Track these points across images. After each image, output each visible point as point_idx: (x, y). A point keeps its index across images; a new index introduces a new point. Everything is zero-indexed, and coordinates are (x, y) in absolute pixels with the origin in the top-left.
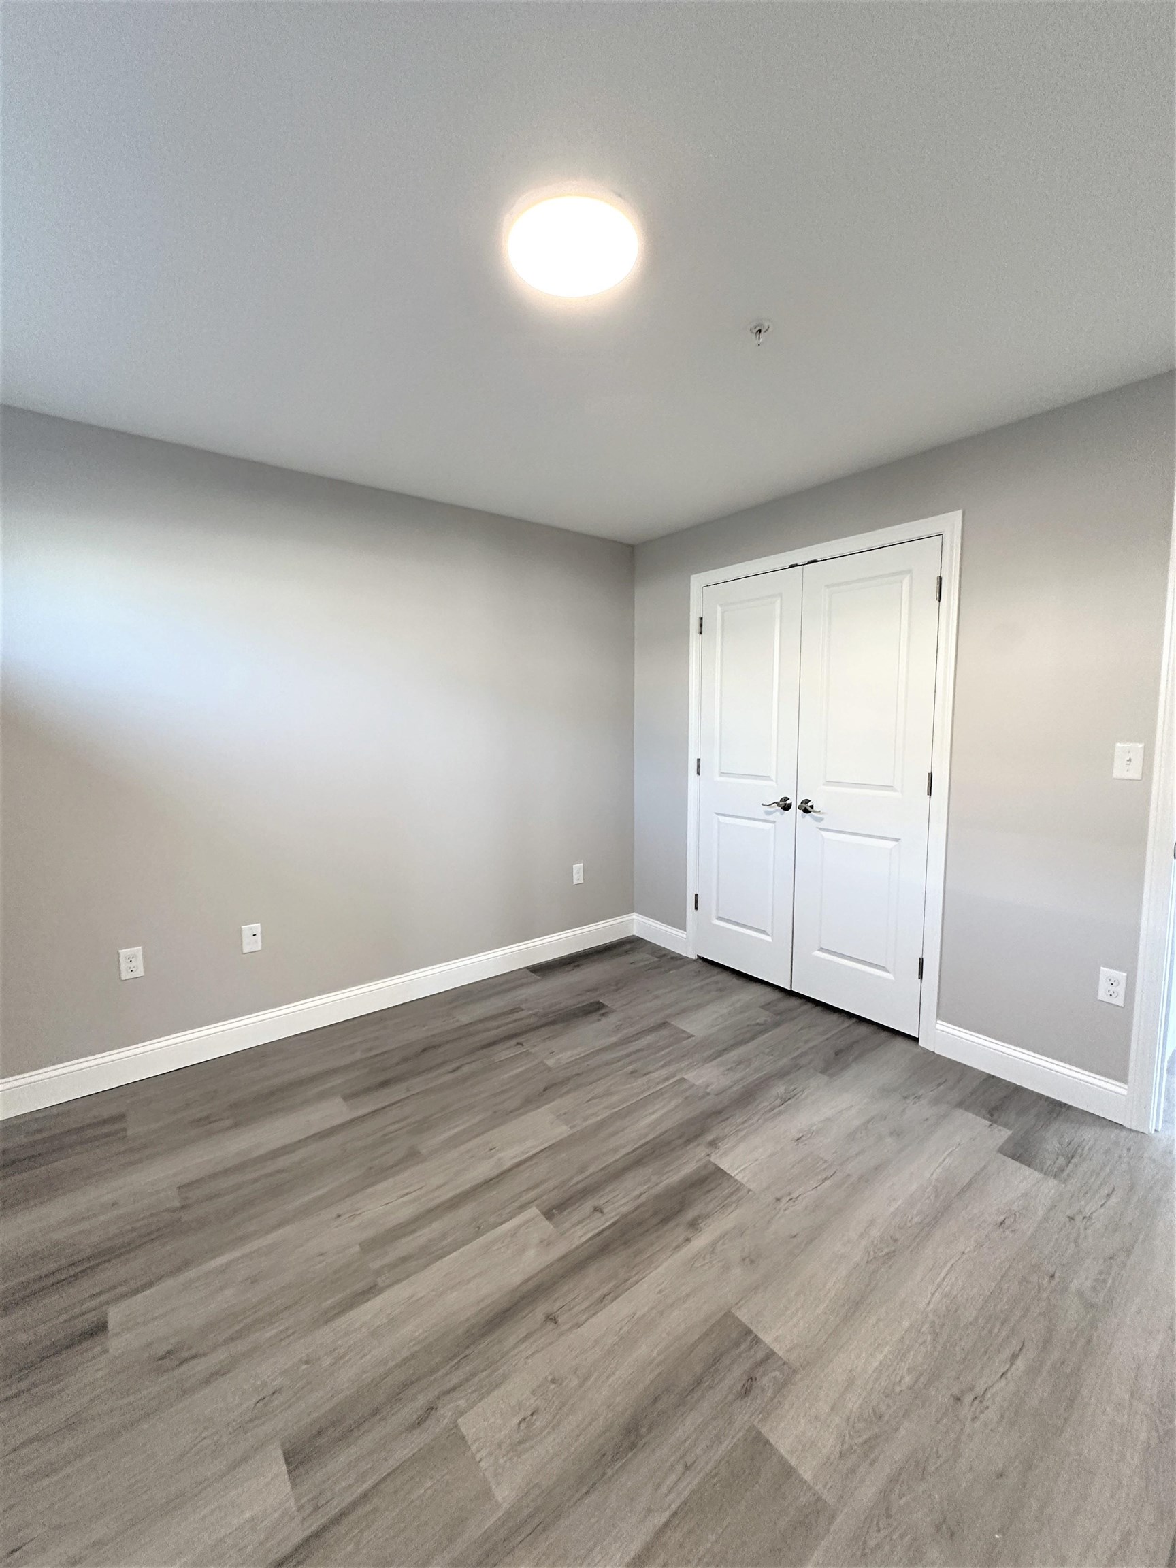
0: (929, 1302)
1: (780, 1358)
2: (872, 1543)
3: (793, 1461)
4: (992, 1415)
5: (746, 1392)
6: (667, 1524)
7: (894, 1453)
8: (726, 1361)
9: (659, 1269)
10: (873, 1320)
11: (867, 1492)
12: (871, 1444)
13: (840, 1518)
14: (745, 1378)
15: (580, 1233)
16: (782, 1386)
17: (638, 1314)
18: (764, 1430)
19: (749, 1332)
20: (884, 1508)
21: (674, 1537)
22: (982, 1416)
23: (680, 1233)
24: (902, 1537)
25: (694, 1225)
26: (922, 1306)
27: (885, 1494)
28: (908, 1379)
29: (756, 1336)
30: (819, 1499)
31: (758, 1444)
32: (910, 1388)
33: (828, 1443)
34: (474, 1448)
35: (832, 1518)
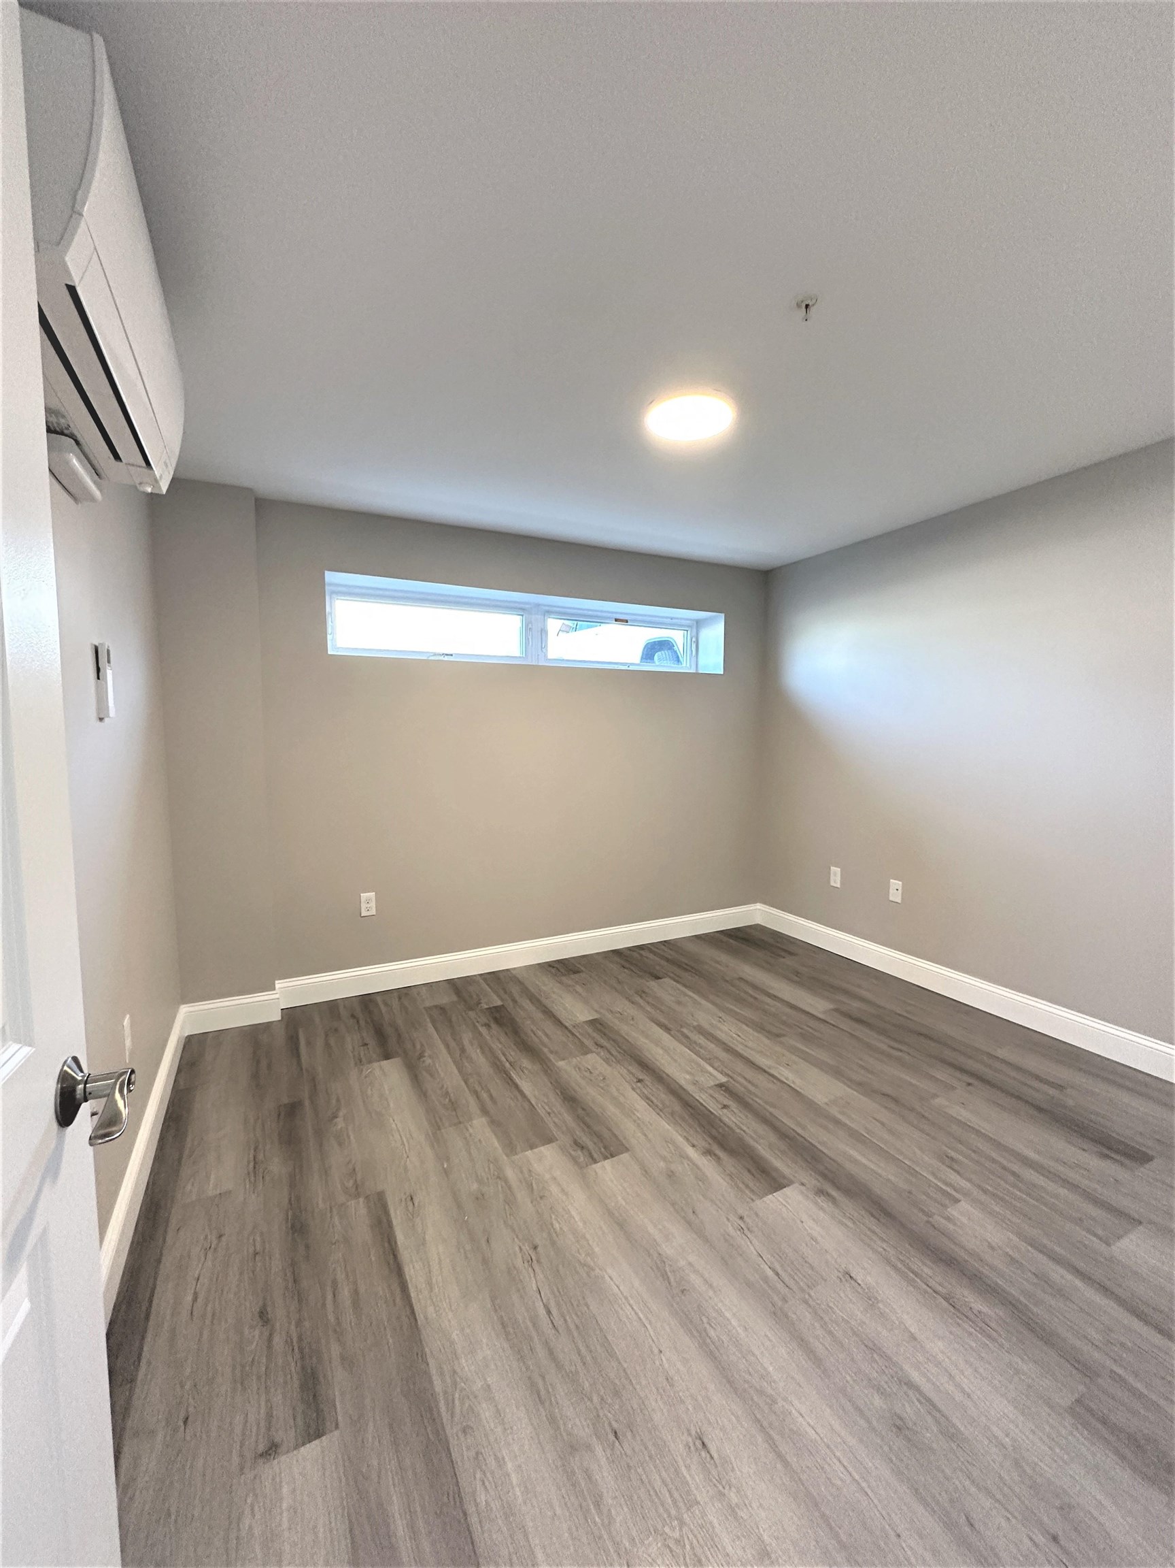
0: (612, 1279)
1: (591, 1165)
2: (491, 1165)
3: (535, 1150)
4: (519, 1262)
5: (576, 1143)
6: (531, 1103)
7: (521, 1195)
8: (596, 1140)
9: (667, 1126)
10: (604, 1228)
11: (510, 1173)
12: (530, 1187)
13: (505, 1158)
14: (584, 1145)
15: (704, 1097)
16: (575, 1160)
17: (636, 1112)
18: (554, 1144)
19: (612, 1156)
20: (501, 1177)
21: (526, 1105)
22: (520, 1255)
23: (702, 1143)
24: (488, 1179)
25: (708, 1152)
26: (610, 1271)
27: (506, 1181)
28: (557, 1226)
29: (609, 1158)
30: (516, 1154)
31: (549, 1140)
32: (552, 1224)
33: (537, 1167)
34: (582, 1057)
35: (507, 1156)
